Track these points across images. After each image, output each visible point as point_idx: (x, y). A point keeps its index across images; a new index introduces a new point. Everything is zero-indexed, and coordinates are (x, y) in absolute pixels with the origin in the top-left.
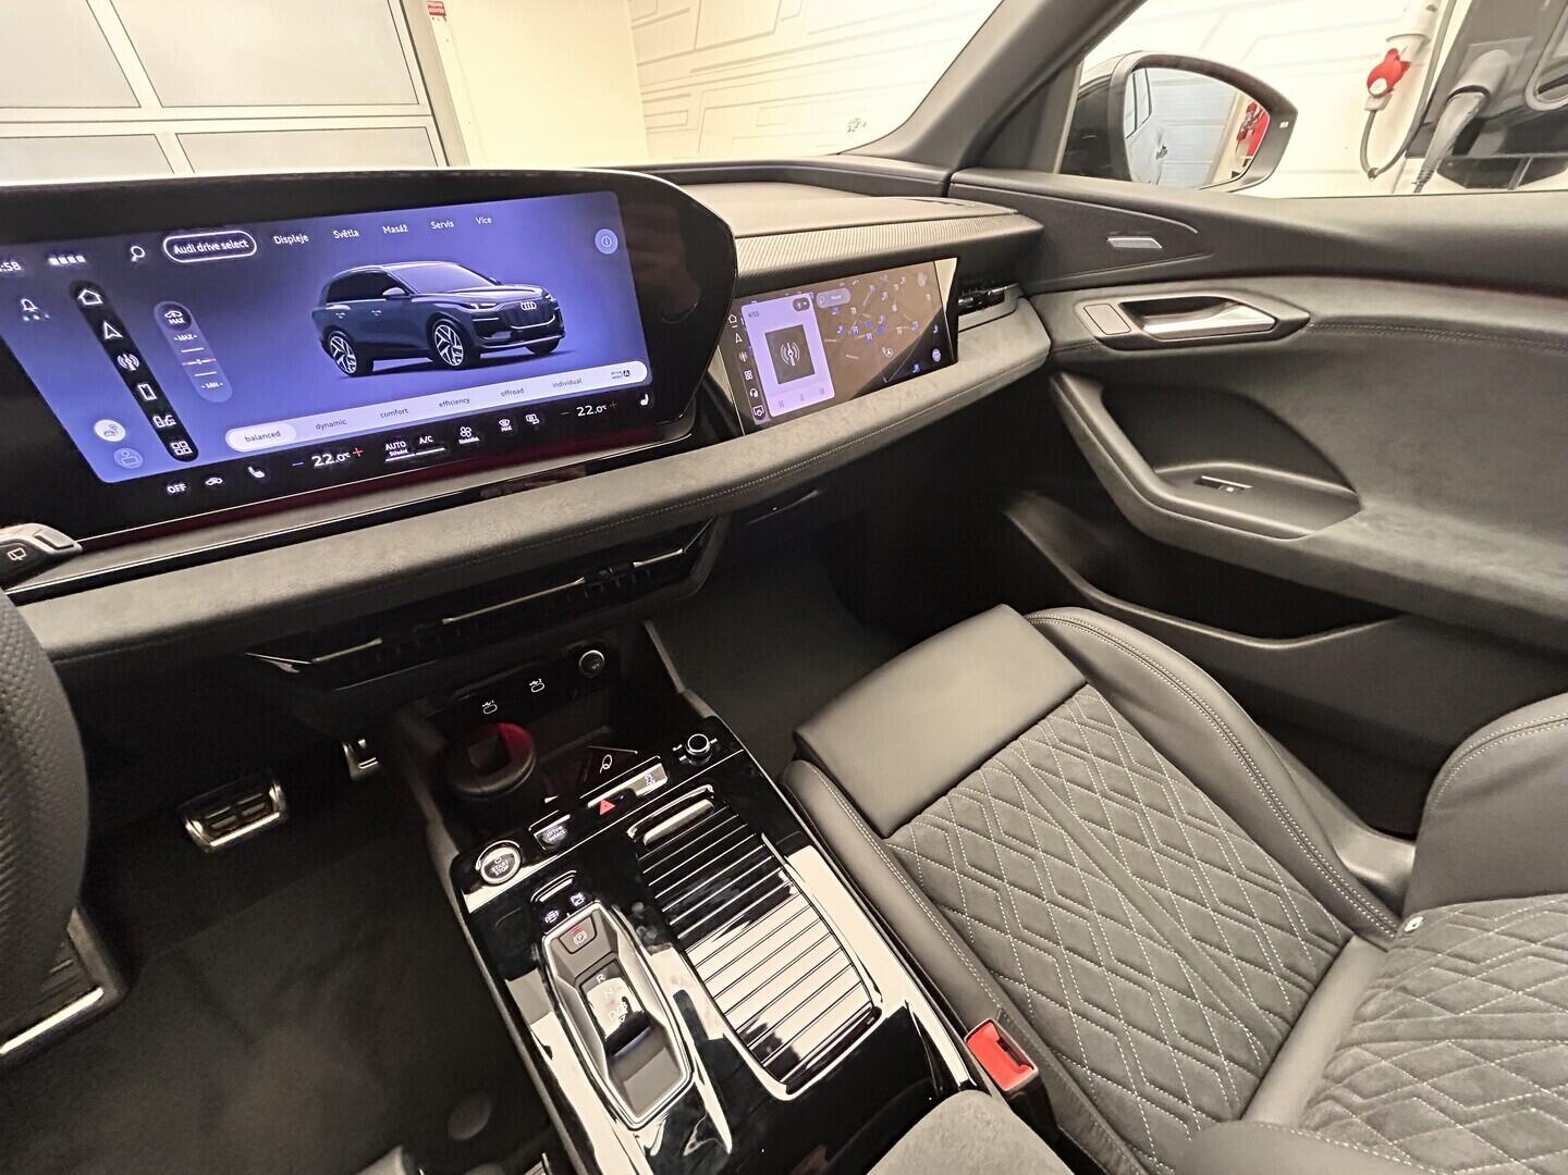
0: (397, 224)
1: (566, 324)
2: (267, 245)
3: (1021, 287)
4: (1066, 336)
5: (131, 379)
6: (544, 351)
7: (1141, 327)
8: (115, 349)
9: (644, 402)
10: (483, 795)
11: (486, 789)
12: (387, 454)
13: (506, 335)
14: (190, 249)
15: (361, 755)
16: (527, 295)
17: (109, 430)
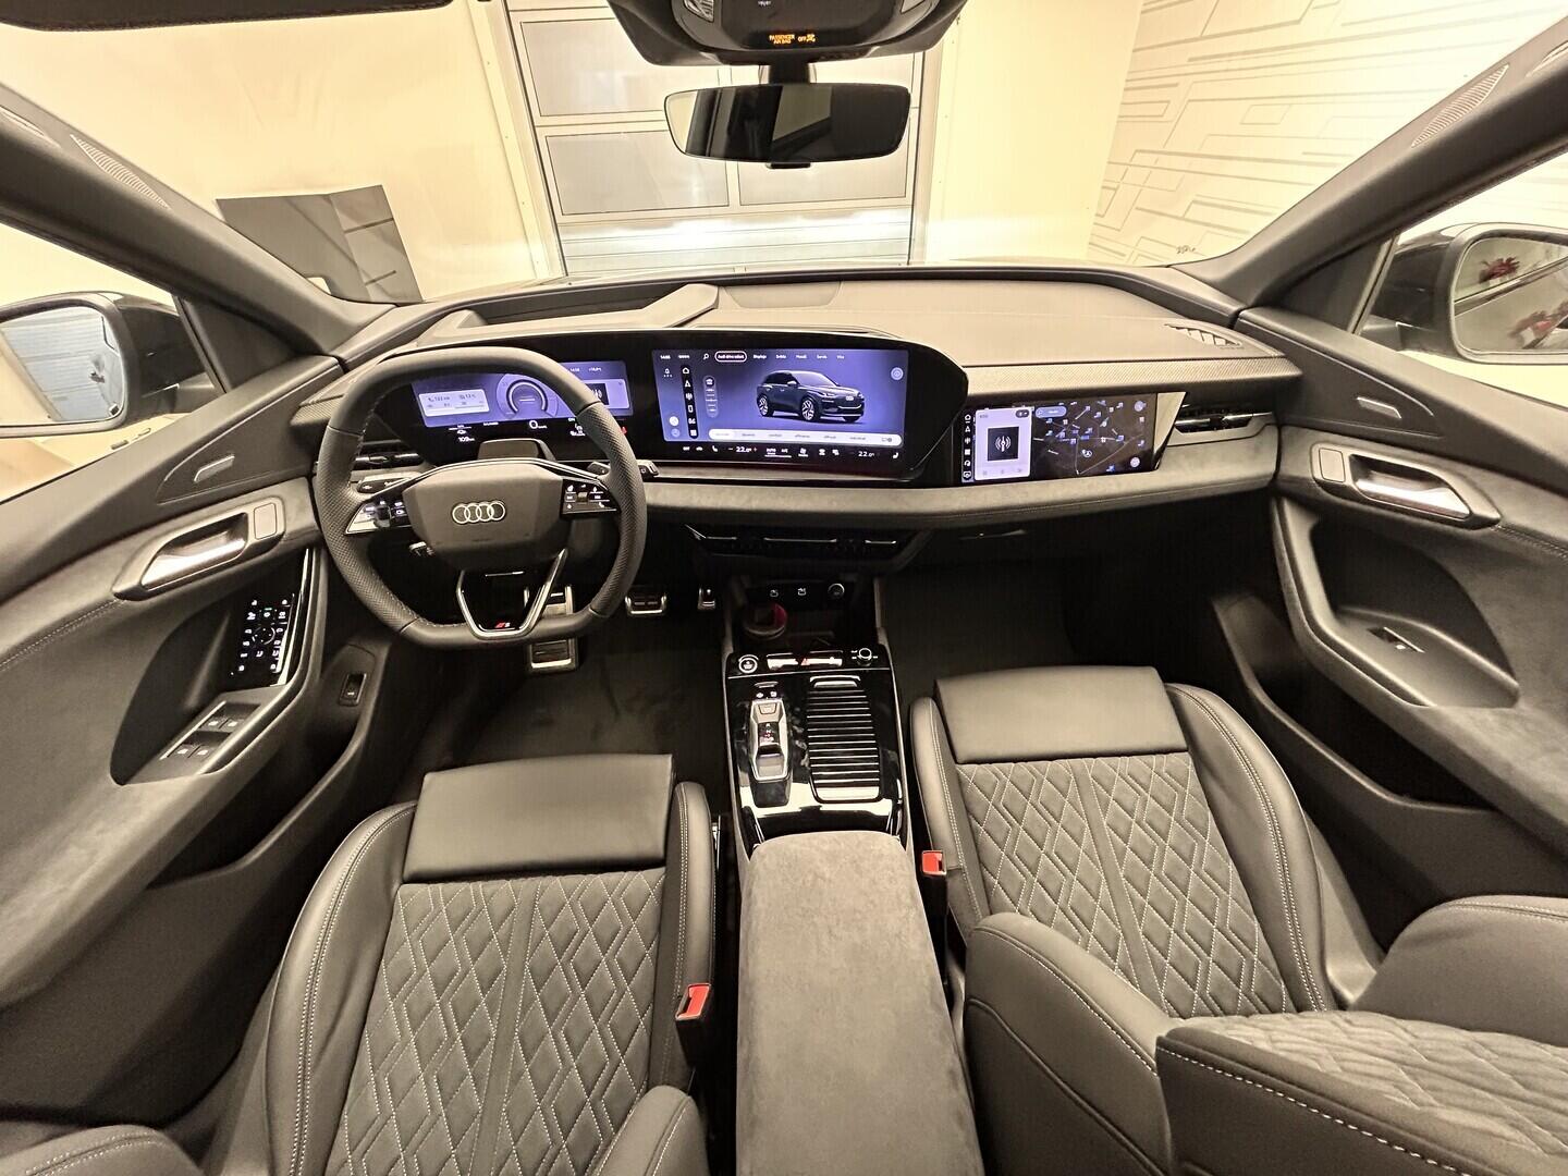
0: (802, 355)
1: (865, 410)
2: (750, 357)
3: (1275, 415)
4: (1292, 469)
5: (688, 402)
6: (850, 420)
7: (1355, 479)
8: (687, 390)
9: (895, 457)
10: (754, 635)
11: (757, 632)
12: (766, 453)
13: (836, 410)
14: (724, 357)
15: (707, 598)
16: (850, 393)
17: (674, 421)
